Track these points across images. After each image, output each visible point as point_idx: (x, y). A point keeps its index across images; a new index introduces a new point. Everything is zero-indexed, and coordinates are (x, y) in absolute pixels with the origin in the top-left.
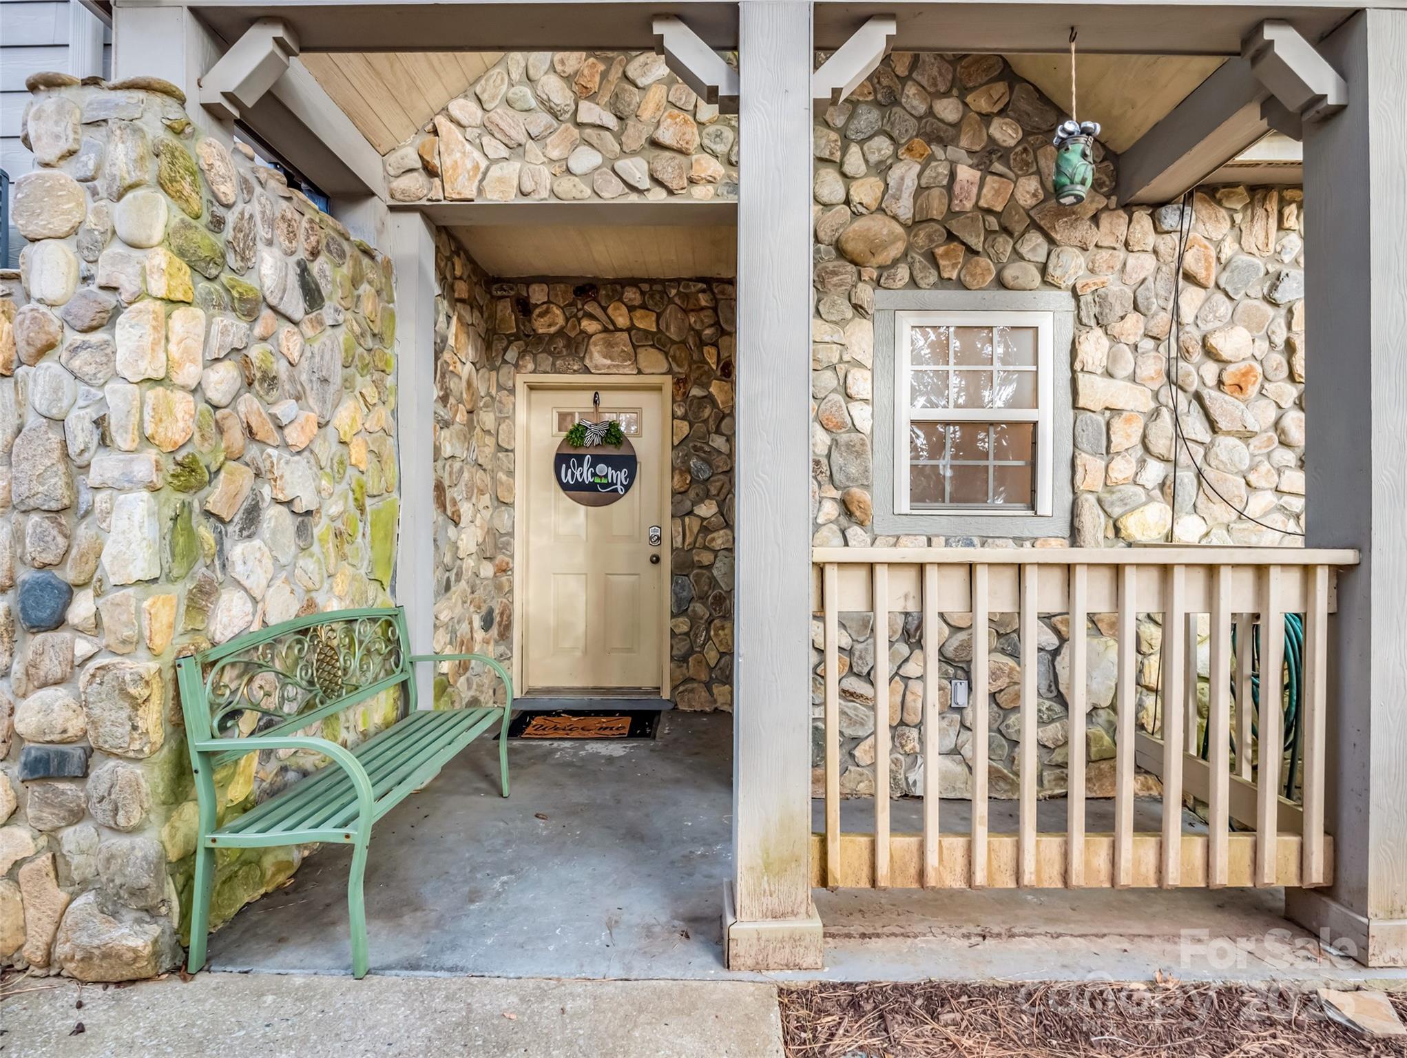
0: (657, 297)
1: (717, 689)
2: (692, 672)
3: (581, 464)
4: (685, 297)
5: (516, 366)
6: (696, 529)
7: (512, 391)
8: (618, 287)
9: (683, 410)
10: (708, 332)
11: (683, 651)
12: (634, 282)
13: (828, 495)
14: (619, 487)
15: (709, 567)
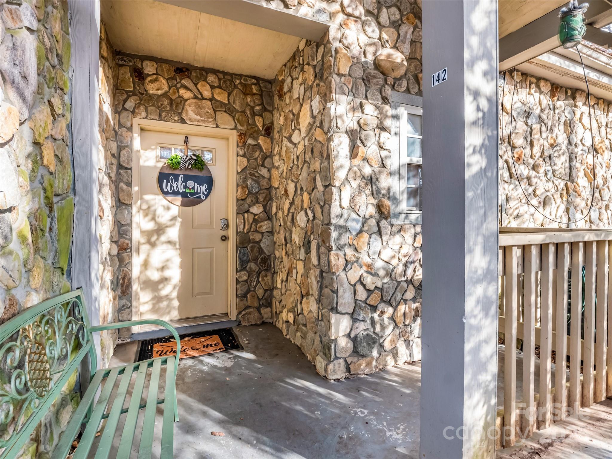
0: (228, 83)
1: (263, 311)
2: (249, 303)
3: (176, 180)
4: (245, 86)
5: (133, 112)
6: (251, 221)
7: (130, 129)
8: (204, 73)
9: (243, 152)
10: (258, 108)
11: (244, 291)
12: (215, 72)
13: (371, 202)
14: (202, 195)
15: (259, 242)
